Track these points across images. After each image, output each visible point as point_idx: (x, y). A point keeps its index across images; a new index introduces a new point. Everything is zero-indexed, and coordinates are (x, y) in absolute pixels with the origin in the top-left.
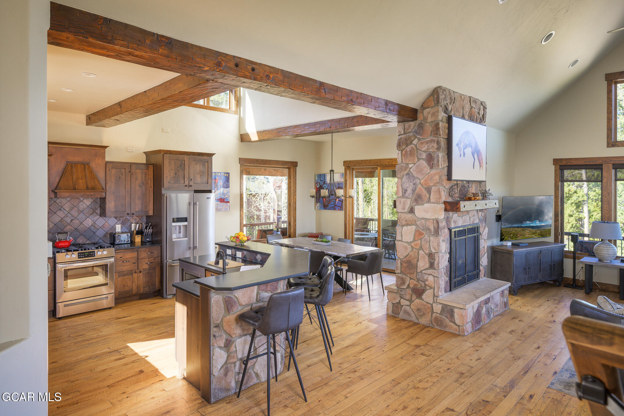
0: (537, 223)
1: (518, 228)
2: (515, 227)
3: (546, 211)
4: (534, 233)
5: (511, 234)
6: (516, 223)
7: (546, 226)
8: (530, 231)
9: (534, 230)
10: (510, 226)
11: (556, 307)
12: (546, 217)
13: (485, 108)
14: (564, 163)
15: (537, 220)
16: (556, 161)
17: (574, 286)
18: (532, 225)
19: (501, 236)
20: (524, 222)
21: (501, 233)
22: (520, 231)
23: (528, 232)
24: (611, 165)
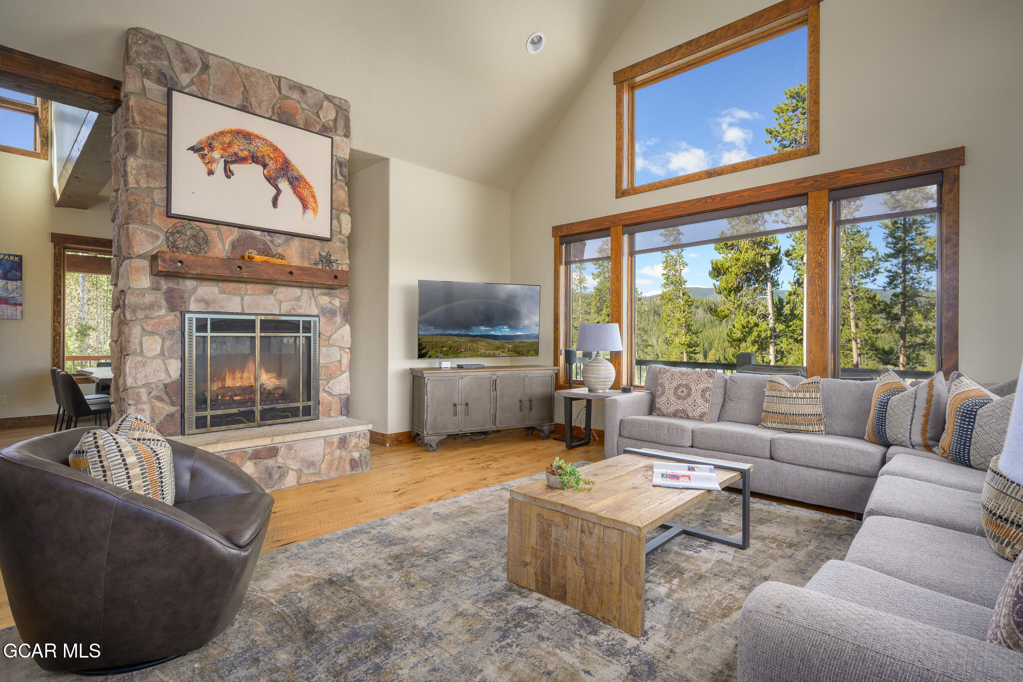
0: (505, 331)
1: (459, 338)
2: (452, 335)
4: (498, 348)
5: (443, 347)
6: (454, 329)
7: (527, 336)
8: (489, 343)
9: (497, 343)
10: (440, 332)
12: (526, 322)
14: (565, 232)
15: (505, 325)
16: (558, 229)
18: (492, 333)
19: (420, 350)
20: (475, 328)
21: (420, 345)
22: (464, 342)
23: (486, 345)
24: (620, 228)
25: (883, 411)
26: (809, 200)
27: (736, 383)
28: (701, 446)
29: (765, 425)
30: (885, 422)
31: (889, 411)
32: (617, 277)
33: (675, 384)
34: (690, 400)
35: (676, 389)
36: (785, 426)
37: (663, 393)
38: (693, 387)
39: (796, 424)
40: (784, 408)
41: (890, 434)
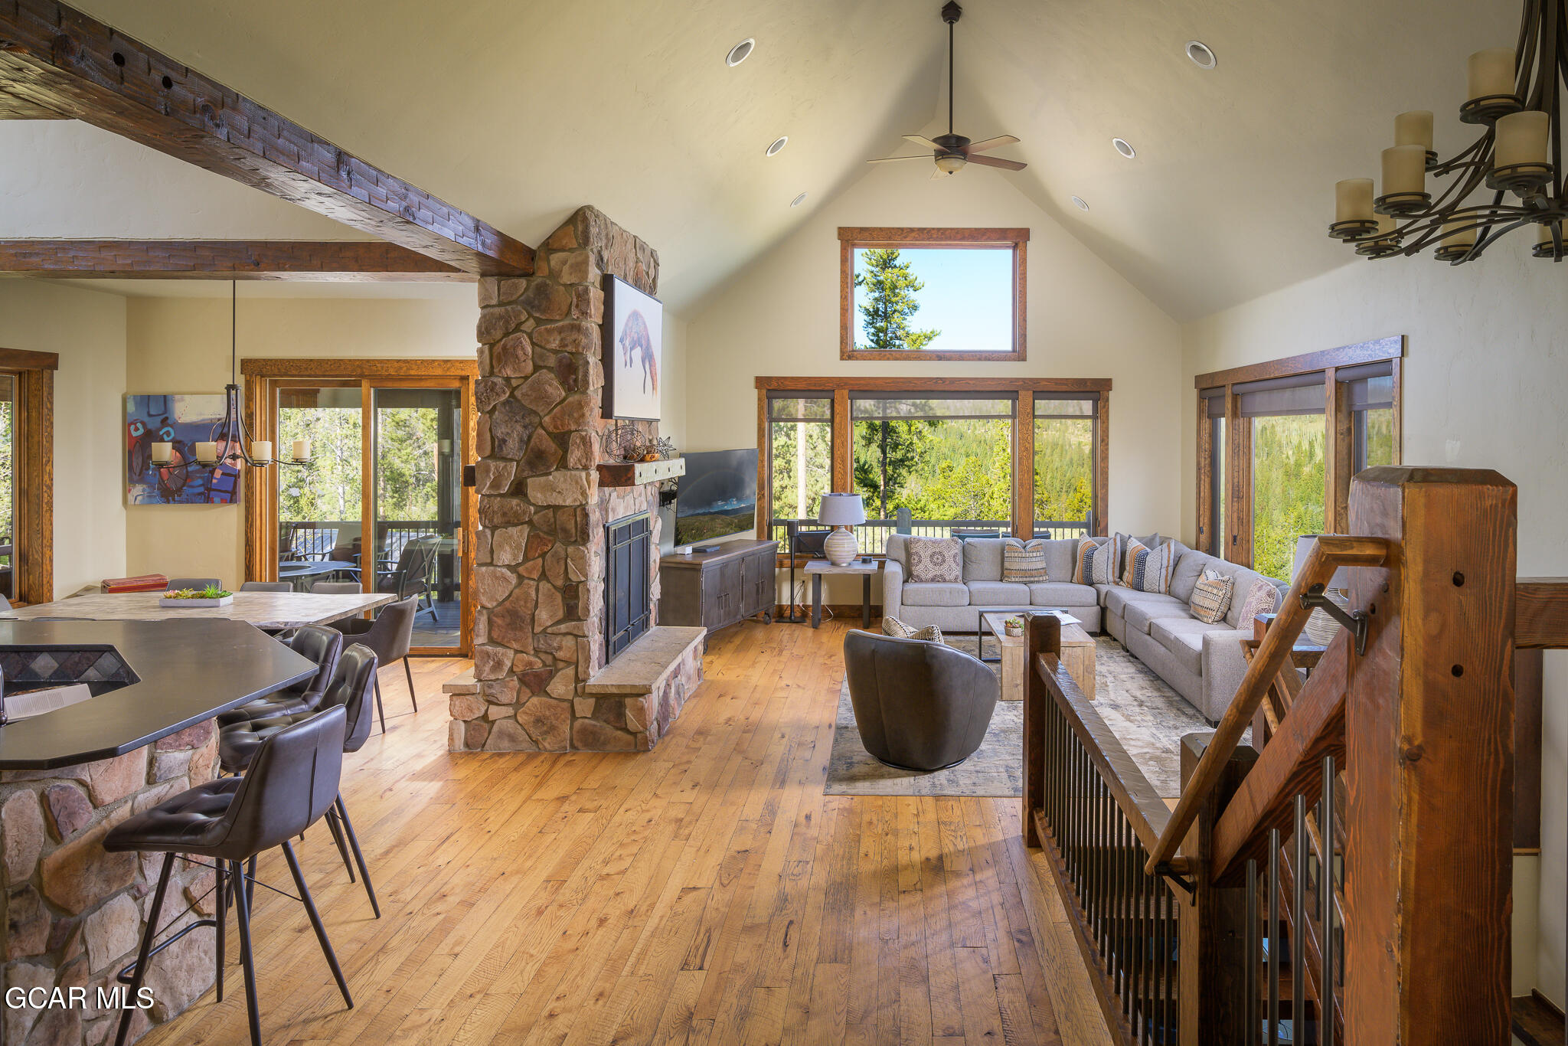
0: (734, 504)
1: (704, 517)
2: (699, 514)
3: (747, 479)
4: (729, 524)
5: (692, 530)
6: (701, 507)
7: (746, 508)
8: (722, 520)
9: (728, 518)
10: (691, 512)
11: (779, 661)
12: (748, 492)
13: (657, 264)
14: (774, 385)
15: (734, 498)
16: (760, 382)
18: (726, 508)
19: (676, 536)
20: (714, 504)
21: (677, 529)
22: (707, 521)
23: (721, 522)
24: (846, 392)
25: (1090, 562)
26: (1020, 397)
27: (976, 547)
28: (978, 603)
29: (1010, 580)
30: (1091, 569)
31: (1094, 562)
33: (929, 552)
34: (945, 566)
35: (932, 557)
36: (1025, 579)
37: (920, 561)
38: (945, 553)
39: (1032, 577)
40: (1024, 566)
41: (1095, 577)
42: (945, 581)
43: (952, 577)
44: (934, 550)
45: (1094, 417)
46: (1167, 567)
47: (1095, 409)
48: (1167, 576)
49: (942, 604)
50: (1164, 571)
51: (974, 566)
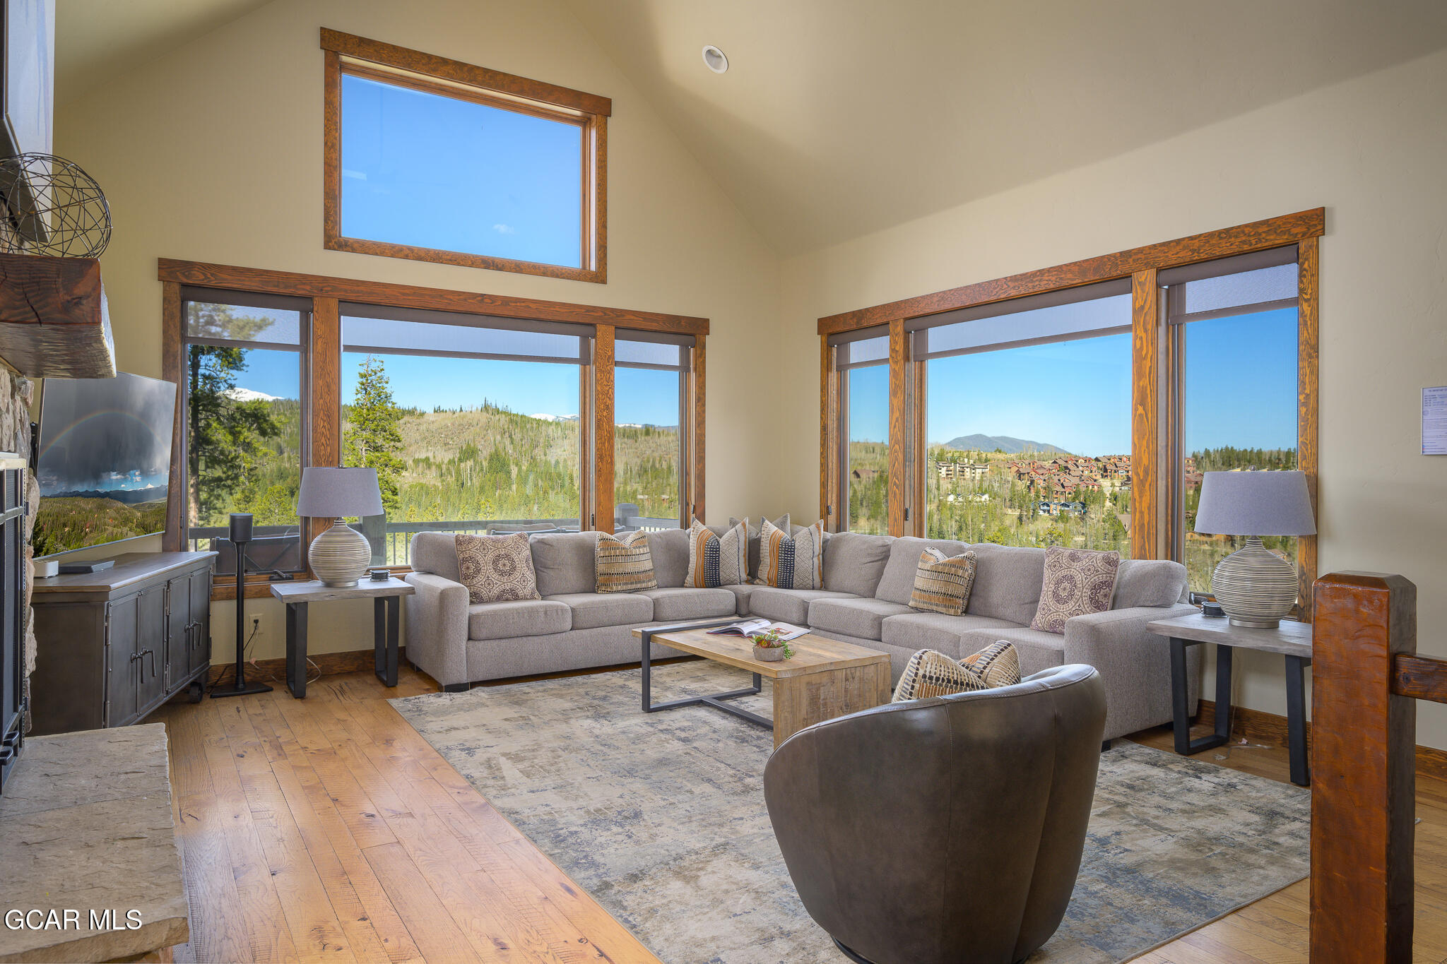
0: (137, 482)
1: (86, 500)
2: (78, 494)
4: (126, 521)
5: (64, 525)
6: (81, 479)
7: (157, 491)
9: (127, 508)
10: (64, 487)
12: (156, 460)
14: (197, 278)
15: (137, 469)
16: (168, 269)
17: (241, 686)
18: (123, 486)
20: (105, 476)
22: (91, 510)
23: (113, 514)
24: (334, 304)
25: (716, 556)
26: (598, 334)
27: (551, 546)
28: (585, 625)
29: (609, 590)
30: (719, 566)
31: (722, 555)
32: (328, 386)
33: (491, 556)
34: (517, 574)
35: (495, 562)
36: (629, 587)
37: (478, 571)
38: (514, 556)
39: (639, 582)
40: (630, 567)
41: (724, 575)
42: (516, 598)
43: (528, 591)
44: (497, 553)
45: (684, 368)
46: (819, 555)
47: (684, 356)
48: (819, 567)
49: (535, 631)
50: (816, 560)
51: (551, 573)
